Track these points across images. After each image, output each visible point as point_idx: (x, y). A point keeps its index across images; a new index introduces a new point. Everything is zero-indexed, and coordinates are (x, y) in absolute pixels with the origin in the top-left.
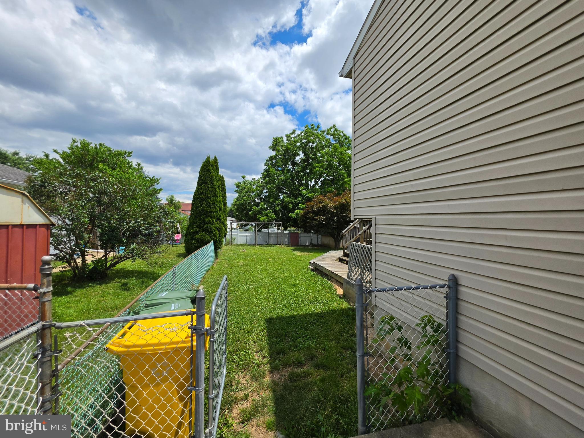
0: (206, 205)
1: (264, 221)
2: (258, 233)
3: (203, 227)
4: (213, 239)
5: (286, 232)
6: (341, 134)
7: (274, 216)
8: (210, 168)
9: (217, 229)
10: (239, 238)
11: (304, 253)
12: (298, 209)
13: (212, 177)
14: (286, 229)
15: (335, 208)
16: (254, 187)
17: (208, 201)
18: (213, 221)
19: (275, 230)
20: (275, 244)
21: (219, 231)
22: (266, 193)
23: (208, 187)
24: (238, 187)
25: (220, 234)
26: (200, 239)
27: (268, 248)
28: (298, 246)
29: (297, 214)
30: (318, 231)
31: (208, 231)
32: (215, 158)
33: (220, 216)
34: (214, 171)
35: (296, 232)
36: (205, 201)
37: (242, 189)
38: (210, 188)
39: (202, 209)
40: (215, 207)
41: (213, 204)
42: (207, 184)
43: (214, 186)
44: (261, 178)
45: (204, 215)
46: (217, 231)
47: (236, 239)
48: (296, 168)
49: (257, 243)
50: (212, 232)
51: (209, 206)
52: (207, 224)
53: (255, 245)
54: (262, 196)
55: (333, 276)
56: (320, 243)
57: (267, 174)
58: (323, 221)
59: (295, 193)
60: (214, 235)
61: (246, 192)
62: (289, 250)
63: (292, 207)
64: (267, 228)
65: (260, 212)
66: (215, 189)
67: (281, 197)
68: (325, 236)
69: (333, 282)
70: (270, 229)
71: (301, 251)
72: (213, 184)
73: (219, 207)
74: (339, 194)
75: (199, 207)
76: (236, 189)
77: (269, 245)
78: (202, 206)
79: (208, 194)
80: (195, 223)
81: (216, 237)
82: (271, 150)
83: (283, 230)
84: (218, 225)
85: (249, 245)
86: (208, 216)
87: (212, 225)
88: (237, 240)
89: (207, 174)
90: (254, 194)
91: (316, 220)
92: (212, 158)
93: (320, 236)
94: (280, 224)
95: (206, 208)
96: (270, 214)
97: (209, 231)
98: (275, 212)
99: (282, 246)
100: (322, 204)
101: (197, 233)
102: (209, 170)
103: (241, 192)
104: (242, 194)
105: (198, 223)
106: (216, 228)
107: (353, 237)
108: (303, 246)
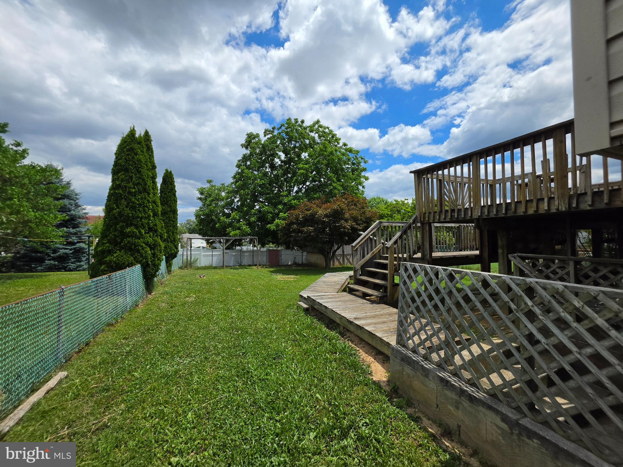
0: (127, 207)
1: (235, 235)
2: (228, 251)
3: (121, 242)
4: (140, 262)
5: (264, 249)
6: (327, 130)
7: (248, 230)
8: (136, 146)
9: (150, 246)
10: (202, 258)
11: (287, 276)
12: (279, 218)
13: (140, 161)
14: (263, 245)
15: (326, 216)
16: (223, 194)
17: (130, 200)
18: (140, 232)
19: (251, 247)
20: (250, 265)
21: (151, 249)
22: (238, 201)
23: (131, 178)
24: (202, 193)
25: (154, 255)
26: (115, 262)
27: (240, 270)
28: (279, 266)
29: (277, 226)
30: (302, 247)
31: (130, 249)
32: (147, 133)
33: (156, 225)
34: (142, 151)
35: (275, 249)
36: (125, 199)
37: (206, 196)
38: (134, 179)
39: (120, 213)
40: (144, 210)
41: (140, 205)
42: (128, 171)
43: (142, 175)
44: (232, 183)
45: (123, 222)
46: (148, 249)
47: (198, 260)
48: (275, 172)
49: (225, 264)
50: (138, 251)
51: (133, 208)
52: (129, 237)
53: (222, 267)
54: (233, 206)
55: (352, 328)
56: (305, 262)
57: (239, 177)
58: (311, 232)
59: (275, 201)
60: (142, 256)
61: (213, 200)
62: (267, 272)
63: (272, 217)
64: (240, 245)
65: (230, 225)
66: (144, 180)
67: (257, 207)
68: (313, 253)
69: (352, 342)
70: (243, 247)
71: (284, 274)
72: (140, 172)
73: (153, 211)
74: (327, 201)
75: (113, 209)
76: (200, 196)
77: (241, 266)
78: (118, 208)
79: (130, 188)
80: (106, 236)
81: (146, 258)
82: (244, 149)
83: (260, 248)
84: (150, 240)
85: (215, 268)
86: (132, 225)
87: (139, 238)
88: (200, 260)
89: (128, 155)
90: (222, 203)
91: (302, 232)
92: (140, 132)
93: (305, 254)
94: (256, 239)
95: (127, 211)
96: (244, 227)
97: (133, 250)
98: (250, 224)
99: (258, 268)
100: (310, 212)
101: (110, 252)
102: (132, 149)
103: (206, 199)
104: (208, 202)
105: (111, 235)
106: (147, 244)
107: (368, 254)
108: (284, 266)
